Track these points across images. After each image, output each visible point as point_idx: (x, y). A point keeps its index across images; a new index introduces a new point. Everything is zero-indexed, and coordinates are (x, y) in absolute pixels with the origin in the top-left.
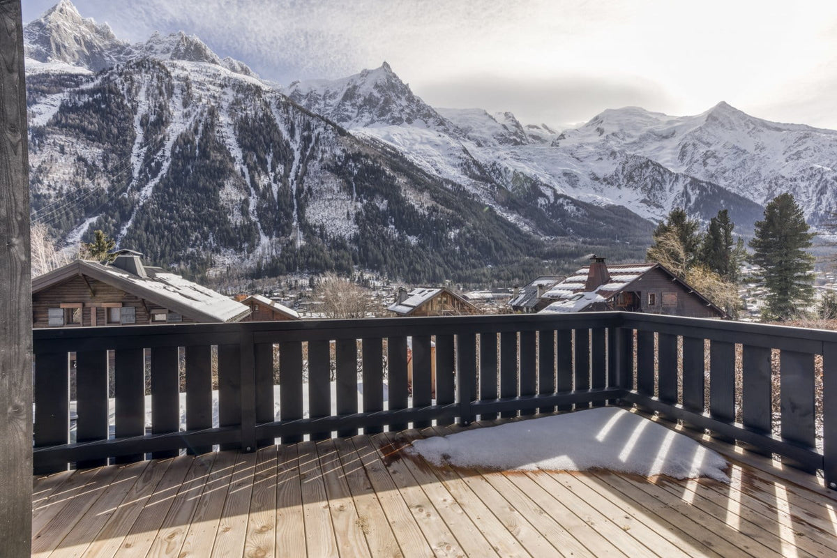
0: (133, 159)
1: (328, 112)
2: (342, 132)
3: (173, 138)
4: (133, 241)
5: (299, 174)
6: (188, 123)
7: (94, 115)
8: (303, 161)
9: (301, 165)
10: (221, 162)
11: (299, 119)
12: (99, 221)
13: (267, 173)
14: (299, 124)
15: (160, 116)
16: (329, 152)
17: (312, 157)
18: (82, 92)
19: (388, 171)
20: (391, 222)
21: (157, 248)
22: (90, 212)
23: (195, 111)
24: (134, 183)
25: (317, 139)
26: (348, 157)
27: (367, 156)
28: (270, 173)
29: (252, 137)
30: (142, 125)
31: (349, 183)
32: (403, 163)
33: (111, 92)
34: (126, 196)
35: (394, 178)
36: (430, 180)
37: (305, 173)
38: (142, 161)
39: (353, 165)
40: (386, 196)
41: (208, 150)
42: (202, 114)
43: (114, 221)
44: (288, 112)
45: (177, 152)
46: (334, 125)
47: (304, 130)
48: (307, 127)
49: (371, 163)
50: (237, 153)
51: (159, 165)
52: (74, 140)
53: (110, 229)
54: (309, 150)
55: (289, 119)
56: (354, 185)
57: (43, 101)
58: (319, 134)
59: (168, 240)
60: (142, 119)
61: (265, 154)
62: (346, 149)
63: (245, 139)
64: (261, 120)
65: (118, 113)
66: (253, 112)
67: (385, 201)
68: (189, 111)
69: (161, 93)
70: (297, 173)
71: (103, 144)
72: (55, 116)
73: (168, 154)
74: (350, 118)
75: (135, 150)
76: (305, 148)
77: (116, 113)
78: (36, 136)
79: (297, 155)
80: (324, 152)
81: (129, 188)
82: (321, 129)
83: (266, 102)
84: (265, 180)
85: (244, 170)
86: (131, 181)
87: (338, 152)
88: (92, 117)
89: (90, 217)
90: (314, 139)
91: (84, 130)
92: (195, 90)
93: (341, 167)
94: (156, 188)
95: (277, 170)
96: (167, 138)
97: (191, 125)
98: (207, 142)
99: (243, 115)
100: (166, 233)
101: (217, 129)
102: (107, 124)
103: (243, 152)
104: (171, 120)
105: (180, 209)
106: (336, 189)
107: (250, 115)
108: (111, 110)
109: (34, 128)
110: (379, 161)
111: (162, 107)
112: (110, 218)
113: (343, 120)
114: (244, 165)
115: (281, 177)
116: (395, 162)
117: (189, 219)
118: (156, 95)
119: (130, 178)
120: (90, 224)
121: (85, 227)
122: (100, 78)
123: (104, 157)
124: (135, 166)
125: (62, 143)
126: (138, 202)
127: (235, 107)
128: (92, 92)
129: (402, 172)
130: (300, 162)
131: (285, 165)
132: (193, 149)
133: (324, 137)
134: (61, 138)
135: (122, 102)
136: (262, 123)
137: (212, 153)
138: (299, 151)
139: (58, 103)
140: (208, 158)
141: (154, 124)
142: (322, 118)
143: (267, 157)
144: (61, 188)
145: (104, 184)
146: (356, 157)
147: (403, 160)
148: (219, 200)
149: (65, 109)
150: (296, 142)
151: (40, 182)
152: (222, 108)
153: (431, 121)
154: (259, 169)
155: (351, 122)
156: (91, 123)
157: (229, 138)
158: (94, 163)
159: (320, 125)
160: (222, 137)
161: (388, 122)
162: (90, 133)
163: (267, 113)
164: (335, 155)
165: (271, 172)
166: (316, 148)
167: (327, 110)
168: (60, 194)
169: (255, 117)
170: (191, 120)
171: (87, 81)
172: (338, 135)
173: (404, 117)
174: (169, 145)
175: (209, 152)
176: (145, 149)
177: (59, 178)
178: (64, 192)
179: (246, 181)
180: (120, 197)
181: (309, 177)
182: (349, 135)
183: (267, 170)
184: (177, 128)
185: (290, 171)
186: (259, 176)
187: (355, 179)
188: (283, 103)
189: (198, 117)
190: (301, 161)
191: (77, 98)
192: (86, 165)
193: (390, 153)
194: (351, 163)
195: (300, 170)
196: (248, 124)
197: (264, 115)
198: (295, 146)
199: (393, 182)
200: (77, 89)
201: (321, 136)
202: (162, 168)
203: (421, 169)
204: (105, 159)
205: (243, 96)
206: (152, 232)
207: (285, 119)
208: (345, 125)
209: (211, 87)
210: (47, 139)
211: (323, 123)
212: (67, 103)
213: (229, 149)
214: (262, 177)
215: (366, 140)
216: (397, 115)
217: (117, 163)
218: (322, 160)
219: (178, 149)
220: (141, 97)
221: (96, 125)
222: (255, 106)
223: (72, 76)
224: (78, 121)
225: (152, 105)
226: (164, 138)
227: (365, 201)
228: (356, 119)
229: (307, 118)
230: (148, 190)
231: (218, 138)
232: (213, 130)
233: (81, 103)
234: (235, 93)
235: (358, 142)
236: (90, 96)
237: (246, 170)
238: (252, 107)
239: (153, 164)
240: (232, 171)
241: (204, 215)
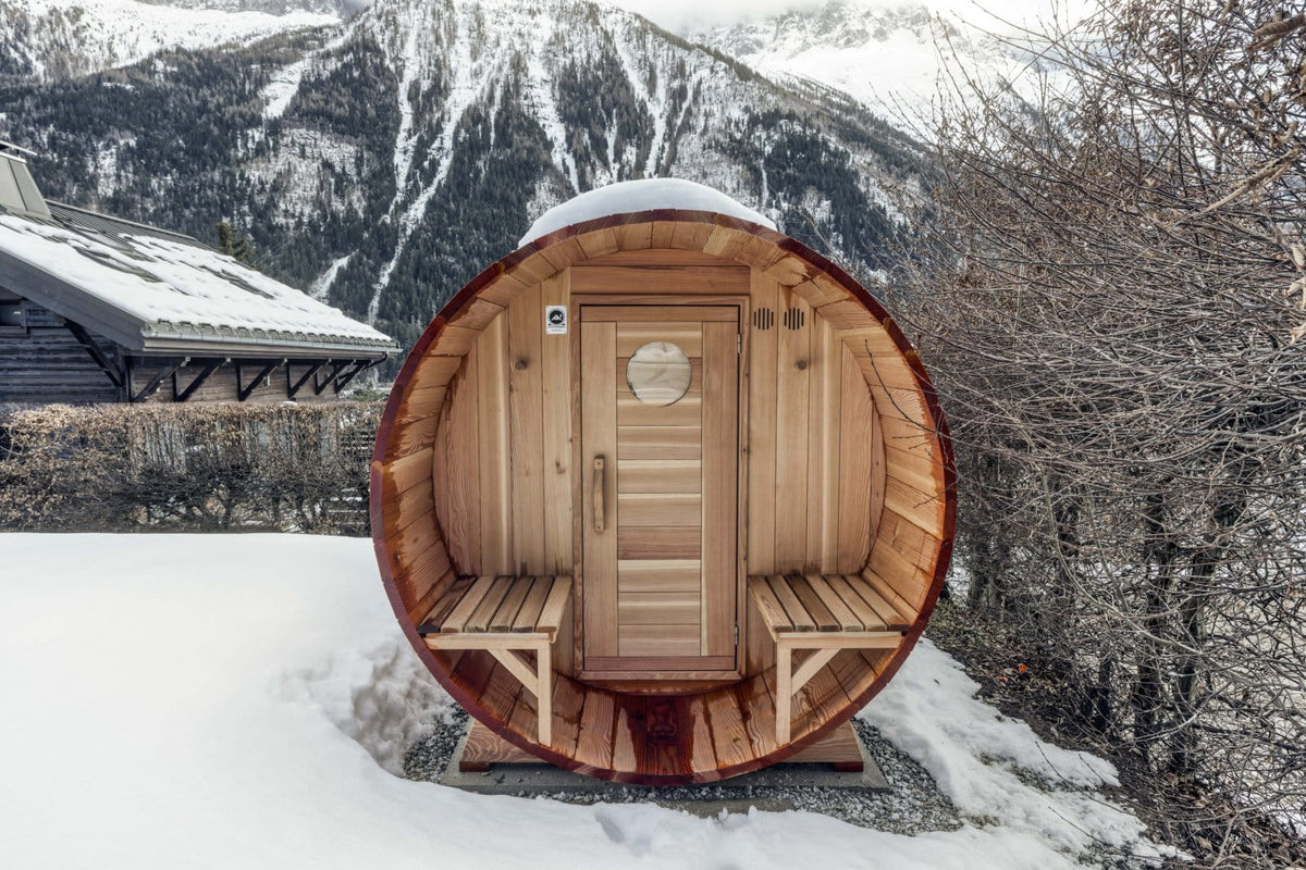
0: (398, 158)
1: (719, 38)
2: (744, 73)
3: (456, 115)
4: (397, 293)
5: (663, 162)
6: (479, 88)
7: (343, 90)
8: (670, 135)
9: (667, 145)
10: (531, 151)
11: (663, 58)
12: (351, 265)
13: (606, 165)
14: (664, 67)
15: (437, 79)
16: (718, 114)
17: (687, 127)
18: (328, 55)
19: (834, 142)
20: (837, 244)
21: (431, 303)
22: (338, 249)
23: (489, 63)
24: (399, 197)
25: (697, 92)
26: (754, 121)
27: (791, 117)
28: (612, 165)
29: (582, 102)
30: (410, 99)
31: (756, 171)
32: (865, 123)
33: (366, 48)
34: (388, 221)
35: (844, 156)
36: (921, 155)
37: (673, 158)
38: (410, 160)
39: (764, 136)
40: (825, 191)
41: (510, 130)
42: (500, 69)
43: (371, 262)
44: (644, 46)
45: (461, 139)
46: (729, 61)
47: (674, 77)
48: (680, 71)
49: (798, 129)
50: (556, 131)
51: (435, 164)
52: (318, 135)
53: (364, 274)
54: (682, 114)
55: (646, 58)
56: (764, 175)
57: (278, 78)
58: (700, 83)
59: (448, 294)
60: (410, 89)
61: (604, 128)
62: (751, 106)
63: (570, 105)
64: (599, 66)
65: (376, 82)
66: (584, 55)
67: (826, 204)
68: (481, 66)
69: (438, 40)
70: (659, 159)
71: (356, 137)
72: (293, 99)
73: (448, 144)
74: (760, 44)
75: (401, 142)
76: (675, 111)
77: (373, 83)
78: (270, 134)
79: (660, 127)
80: (707, 115)
81: (392, 207)
82: (705, 73)
83: (606, 33)
84: (604, 177)
85: (567, 163)
86: (395, 195)
87: (736, 113)
88: (340, 94)
89: (339, 258)
90: (690, 93)
91: (329, 117)
92: (490, 28)
93: (740, 142)
94: (431, 204)
95: (624, 157)
96: (446, 117)
97: (483, 90)
98: (508, 118)
99: (568, 62)
100: (444, 280)
101: (524, 91)
102: (362, 102)
103: (567, 129)
104: (452, 85)
105: (466, 238)
106: (729, 184)
107: (578, 62)
108: (367, 79)
109: (268, 120)
110: (816, 122)
111: (440, 65)
112: (365, 258)
113: (748, 50)
114: (568, 152)
115: (630, 170)
116: (848, 124)
117: (479, 255)
118: (431, 44)
119: (393, 190)
120: (339, 268)
121: (332, 274)
122: (352, 27)
123: (357, 159)
124: (400, 169)
125: (303, 141)
126: (404, 230)
127: (554, 48)
128: (341, 52)
129: (862, 140)
130: (665, 140)
131: (638, 147)
132: (486, 130)
133: (710, 87)
134: (299, 133)
135: (381, 63)
136: (600, 73)
137: (515, 136)
138: (664, 119)
139: (297, 78)
140: (510, 145)
141: (428, 95)
142: (708, 51)
143: (607, 134)
144: (302, 214)
145: (358, 201)
146: (770, 120)
147: (866, 117)
148: (526, 218)
149: (305, 88)
150: (659, 102)
151: (276, 206)
152: (533, 53)
153: (926, 30)
154: (593, 158)
155: (763, 52)
156: (340, 105)
157: (543, 106)
158: (344, 169)
159: (702, 64)
160: (533, 106)
161: (836, 46)
162: (339, 120)
163: (607, 53)
164: (730, 121)
165: (615, 161)
166: (694, 110)
167: (716, 34)
168: (299, 224)
169: (588, 62)
170: (484, 81)
171: (335, 36)
172: (737, 80)
173: (871, 29)
174: (449, 129)
175: (512, 135)
176: (415, 139)
177: (299, 198)
178: (305, 220)
179: (570, 183)
180: (380, 222)
181: (680, 166)
182: (757, 77)
183: (607, 158)
184: (462, 97)
185: (647, 158)
186: (593, 170)
187: (769, 162)
188: (637, 30)
189: (494, 74)
190: (668, 137)
191: (321, 67)
192: (333, 173)
193: (839, 106)
194: (760, 132)
195: (664, 155)
196: (575, 77)
197: (602, 57)
198: (657, 110)
199: (842, 164)
200: (322, 51)
201: (704, 86)
202: (440, 169)
203: (902, 133)
204: (359, 162)
205: (568, 27)
206: (425, 280)
207: (640, 61)
208: (750, 61)
209: (516, 16)
210: (283, 136)
211: (709, 59)
212: (309, 76)
213: (544, 125)
214: (598, 173)
215: (790, 86)
216: (855, 25)
217: (376, 165)
218: (705, 130)
219: (463, 133)
220: (410, 50)
221: (346, 106)
222: (587, 42)
223: (315, 30)
224: (322, 103)
225: (425, 63)
226: (442, 118)
227: (785, 205)
228: (773, 45)
229: (680, 52)
230: (418, 210)
231: (525, 110)
232: (518, 94)
233: (326, 74)
234: (554, 23)
235: (775, 89)
236: (339, 60)
237: (571, 162)
238: (582, 45)
239: (426, 164)
240: (548, 165)
241: (503, 245)
